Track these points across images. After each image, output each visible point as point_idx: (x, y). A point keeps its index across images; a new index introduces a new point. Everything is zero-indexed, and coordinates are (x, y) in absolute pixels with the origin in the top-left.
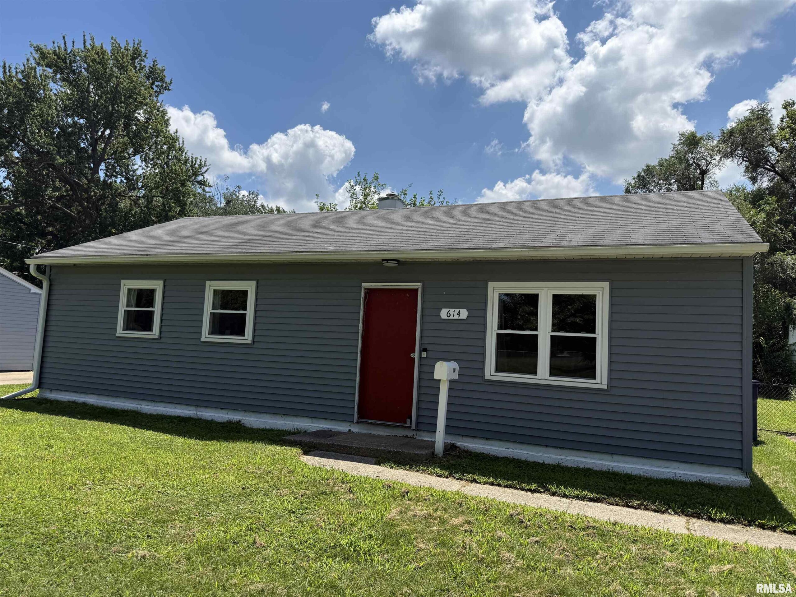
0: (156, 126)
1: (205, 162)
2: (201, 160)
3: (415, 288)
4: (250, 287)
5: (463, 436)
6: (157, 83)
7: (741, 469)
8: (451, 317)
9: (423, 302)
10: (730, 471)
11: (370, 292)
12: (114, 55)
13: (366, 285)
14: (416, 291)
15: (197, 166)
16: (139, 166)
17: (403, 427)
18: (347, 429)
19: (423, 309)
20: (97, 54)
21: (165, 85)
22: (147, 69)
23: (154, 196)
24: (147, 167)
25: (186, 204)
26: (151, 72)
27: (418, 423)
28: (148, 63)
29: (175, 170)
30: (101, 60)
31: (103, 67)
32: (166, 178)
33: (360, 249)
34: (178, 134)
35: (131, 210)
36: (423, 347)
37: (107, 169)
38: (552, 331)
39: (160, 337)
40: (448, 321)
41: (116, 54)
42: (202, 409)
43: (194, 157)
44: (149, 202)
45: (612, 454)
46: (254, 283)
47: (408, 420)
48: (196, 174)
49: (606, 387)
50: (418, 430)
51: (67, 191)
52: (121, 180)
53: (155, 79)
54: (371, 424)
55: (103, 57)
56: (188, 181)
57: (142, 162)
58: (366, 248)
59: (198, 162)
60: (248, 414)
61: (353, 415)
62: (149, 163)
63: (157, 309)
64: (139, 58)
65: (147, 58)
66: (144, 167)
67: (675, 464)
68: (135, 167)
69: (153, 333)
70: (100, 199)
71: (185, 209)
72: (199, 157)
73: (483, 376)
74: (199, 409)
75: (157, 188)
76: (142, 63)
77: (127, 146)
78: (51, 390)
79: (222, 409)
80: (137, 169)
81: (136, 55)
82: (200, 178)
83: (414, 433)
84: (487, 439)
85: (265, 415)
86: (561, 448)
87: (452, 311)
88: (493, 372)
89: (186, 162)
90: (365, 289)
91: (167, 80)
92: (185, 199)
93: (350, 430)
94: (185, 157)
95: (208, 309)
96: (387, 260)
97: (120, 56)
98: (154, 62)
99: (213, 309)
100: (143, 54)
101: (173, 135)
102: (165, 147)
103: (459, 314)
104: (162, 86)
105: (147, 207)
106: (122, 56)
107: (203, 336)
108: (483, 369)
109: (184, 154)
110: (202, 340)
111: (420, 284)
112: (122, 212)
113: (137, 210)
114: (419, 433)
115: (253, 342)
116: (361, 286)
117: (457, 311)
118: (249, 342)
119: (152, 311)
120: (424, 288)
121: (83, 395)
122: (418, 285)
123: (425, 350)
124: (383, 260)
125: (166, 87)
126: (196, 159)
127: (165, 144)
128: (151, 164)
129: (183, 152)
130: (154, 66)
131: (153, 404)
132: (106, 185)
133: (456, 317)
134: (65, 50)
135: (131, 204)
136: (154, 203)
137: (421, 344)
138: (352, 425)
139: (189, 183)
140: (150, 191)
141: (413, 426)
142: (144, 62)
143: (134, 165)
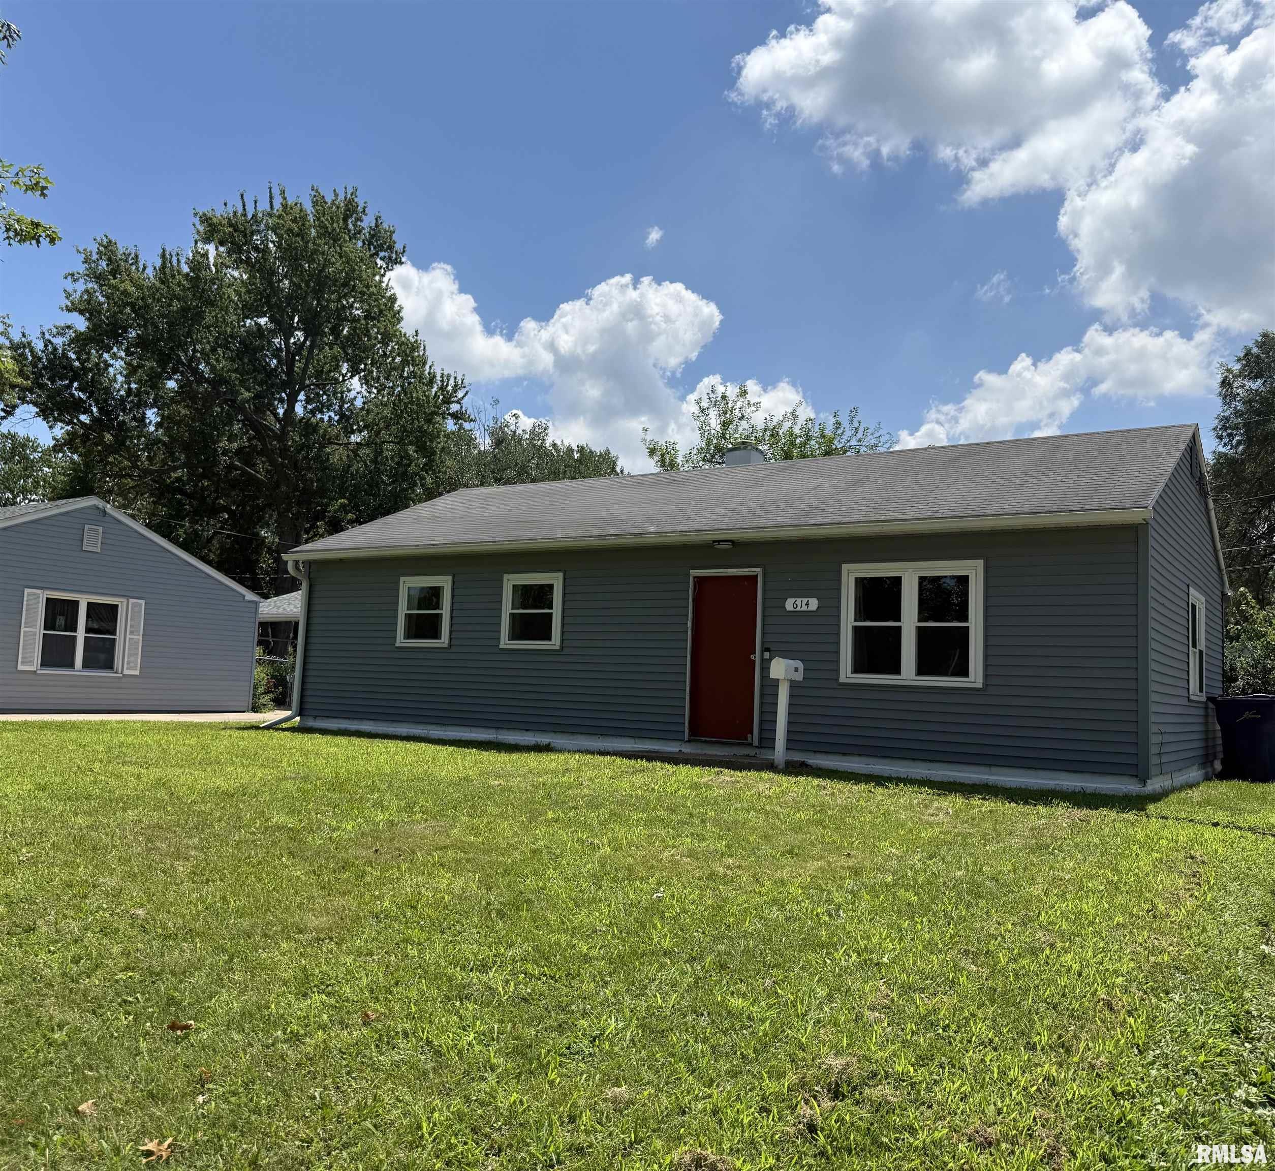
0: (386, 326)
1: (463, 380)
2: (455, 378)
3: (755, 574)
4: (555, 580)
5: (815, 752)
6: (382, 254)
7: (1137, 776)
8: (798, 609)
9: (764, 591)
10: (1126, 779)
11: (700, 582)
12: (318, 219)
13: (695, 573)
14: (756, 577)
15: (450, 388)
16: (358, 393)
17: (743, 744)
18: (677, 750)
19: (764, 599)
20: (294, 220)
21: (394, 256)
22: (366, 231)
23: (384, 442)
24: (370, 392)
25: (434, 453)
26: (372, 236)
27: (761, 739)
28: (367, 222)
29: (418, 398)
30: (300, 229)
31: (303, 239)
32: (402, 411)
33: (686, 528)
34: (419, 338)
35: (349, 466)
36: (767, 646)
37: (308, 401)
38: (919, 621)
39: (450, 645)
40: (795, 613)
41: (322, 219)
42: (505, 732)
43: (446, 373)
44: (379, 452)
45: (990, 765)
46: (560, 575)
47: (749, 735)
48: (447, 401)
49: (980, 686)
50: (761, 747)
51: (249, 440)
52: (330, 417)
53: (380, 248)
54: (705, 742)
55: (303, 225)
56: (437, 414)
57: (362, 385)
58: (695, 527)
59: (452, 382)
60: (559, 736)
61: (684, 732)
62: (372, 386)
63: (445, 611)
64: (355, 215)
65: (366, 215)
66: (365, 393)
67: (1064, 775)
68: (352, 394)
69: (442, 641)
70: (302, 449)
71: (433, 461)
72: (453, 375)
73: (837, 680)
74: (500, 731)
75: (387, 427)
76: (359, 223)
77: (338, 361)
78: (315, 717)
79: (527, 730)
80: (355, 397)
81: (351, 210)
82: (454, 407)
83: (757, 751)
84: (844, 754)
85: (579, 736)
86: (930, 761)
87: (799, 600)
88: (849, 674)
89: (431, 381)
90: (694, 577)
91: (398, 247)
92: (434, 445)
93: (680, 751)
94: (429, 373)
95: (507, 609)
96: (719, 541)
97: (327, 220)
98: (376, 219)
99: (512, 609)
100: (360, 209)
101: (411, 338)
102: (398, 359)
103: (807, 604)
104: (390, 258)
105: (375, 461)
106: (332, 218)
107: (502, 642)
108: (837, 671)
109: (427, 367)
110: (501, 647)
111: (759, 569)
112: (337, 470)
113: (358, 466)
114: (762, 751)
115: (562, 647)
116: (688, 575)
117: (805, 600)
118: (557, 648)
119: (438, 614)
120: (765, 575)
121: (355, 722)
122: (757, 571)
123: (768, 650)
124: (714, 541)
125: (396, 259)
126: (449, 376)
127: (398, 355)
128: (376, 388)
129: (424, 364)
130: (377, 226)
131: (443, 728)
132: (308, 427)
133: (804, 608)
134: (245, 215)
135: (348, 456)
136: (386, 454)
137: (763, 643)
138: (683, 745)
139: (438, 419)
140: (378, 433)
141: (756, 743)
142: (362, 221)
143: (349, 390)
